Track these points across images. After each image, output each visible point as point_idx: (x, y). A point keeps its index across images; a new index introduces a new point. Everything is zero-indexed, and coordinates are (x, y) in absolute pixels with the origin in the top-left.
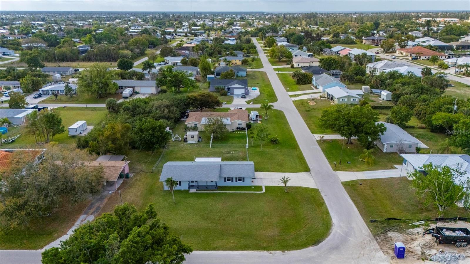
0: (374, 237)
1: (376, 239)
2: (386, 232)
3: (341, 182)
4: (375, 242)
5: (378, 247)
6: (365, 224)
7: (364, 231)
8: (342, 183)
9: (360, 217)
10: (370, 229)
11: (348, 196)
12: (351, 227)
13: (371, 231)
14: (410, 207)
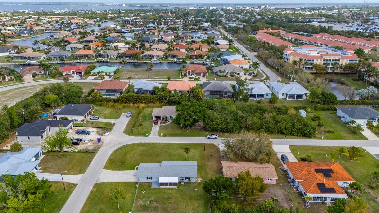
1: (101, 146)
2: (93, 149)
6: (99, 151)
8: (83, 173)
9: (97, 154)
11: (90, 165)
13: (99, 149)
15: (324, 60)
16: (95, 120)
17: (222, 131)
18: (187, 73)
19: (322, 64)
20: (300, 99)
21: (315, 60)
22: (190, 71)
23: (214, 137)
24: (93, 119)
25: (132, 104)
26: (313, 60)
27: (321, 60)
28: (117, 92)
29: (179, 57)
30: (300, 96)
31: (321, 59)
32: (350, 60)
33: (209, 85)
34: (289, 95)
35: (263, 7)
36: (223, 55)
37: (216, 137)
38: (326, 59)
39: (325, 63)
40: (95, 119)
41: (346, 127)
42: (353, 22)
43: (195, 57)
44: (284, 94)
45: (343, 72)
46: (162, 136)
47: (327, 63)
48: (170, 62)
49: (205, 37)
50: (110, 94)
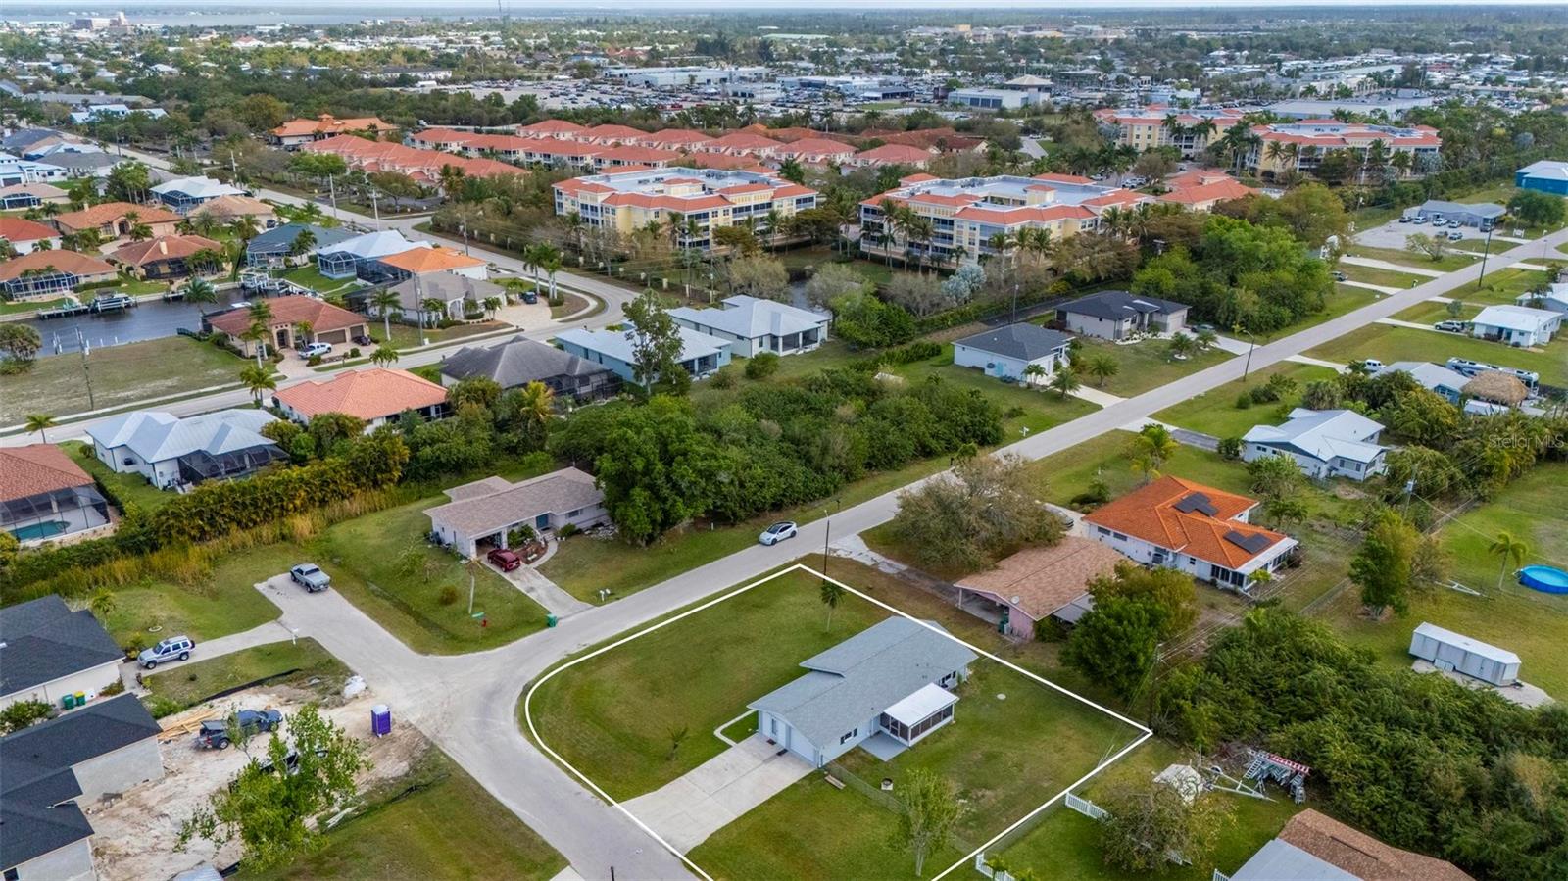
0: (432, 745)
1: (427, 741)
2: (413, 769)
3: (569, 864)
4: (428, 735)
5: (421, 728)
6: (458, 761)
7: (455, 744)
8: (566, 863)
9: (474, 774)
10: (445, 755)
11: (526, 822)
12: (482, 741)
13: (442, 753)
14: (361, 847)
15: (735, 210)
16: (180, 659)
17: (777, 506)
18: (276, 342)
19: (731, 225)
20: (815, 346)
21: (710, 215)
22: (289, 328)
23: (788, 532)
24: (167, 657)
25: (238, 535)
26: (706, 215)
27: (726, 212)
28: (54, 505)
29: (83, 281)
30: (808, 337)
31: (726, 207)
32: (798, 201)
33: (500, 365)
34: (784, 338)
35: (101, 22)
36: (315, 241)
37: (794, 527)
38: (738, 205)
39: (746, 218)
40: (176, 654)
41: (1020, 389)
42: (550, 78)
43: (168, 271)
44: (765, 340)
45: (794, 240)
46: (610, 598)
47: (750, 218)
48: (53, 311)
49: (51, 174)
50: (19, 526)
